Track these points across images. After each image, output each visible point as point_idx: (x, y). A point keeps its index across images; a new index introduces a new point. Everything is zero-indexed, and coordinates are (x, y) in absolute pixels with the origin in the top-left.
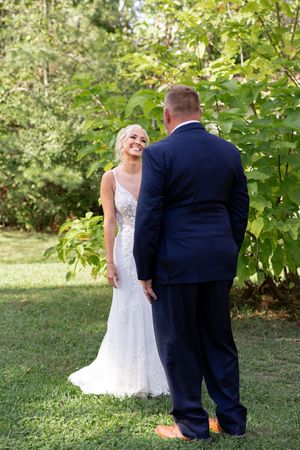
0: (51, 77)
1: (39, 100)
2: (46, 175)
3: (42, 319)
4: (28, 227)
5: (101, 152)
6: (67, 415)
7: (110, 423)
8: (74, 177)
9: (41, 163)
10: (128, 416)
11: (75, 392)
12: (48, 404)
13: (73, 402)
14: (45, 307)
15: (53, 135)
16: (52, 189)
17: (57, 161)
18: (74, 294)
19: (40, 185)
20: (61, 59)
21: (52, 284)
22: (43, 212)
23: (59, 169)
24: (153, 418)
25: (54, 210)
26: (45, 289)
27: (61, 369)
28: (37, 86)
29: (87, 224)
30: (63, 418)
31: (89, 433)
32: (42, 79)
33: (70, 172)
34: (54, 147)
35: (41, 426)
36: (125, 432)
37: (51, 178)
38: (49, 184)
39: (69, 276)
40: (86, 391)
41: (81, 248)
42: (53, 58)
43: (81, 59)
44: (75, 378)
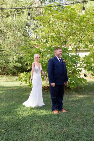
0: (15, 45)
1: (12, 50)
2: (14, 64)
3: (16, 93)
4: (11, 74)
5: (27, 60)
6: (23, 111)
7: (32, 112)
8: (20, 65)
9: (13, 62)
10: (35, 111)
11: (24, 106)
12: (19, 109)
13: (24, 108)
14: (16, 90)
15: (15, 57)
16: (15, 67)
17: (16, 62)
18: (22, 88)
19: (13, 66)
20: (17, 42)
21: (17, 85)
22: (14, 72)
23: (17, 63)
24: (40, 111)
25: (16, 71)
26: (16, 87)
27: (21, 102)
28: (12, 47)
29: (24, 74)
30: (23, 112)
31: (28, 114)
32: (13, 46)
33: (19, 64)
34: (16, 59)
35: (19, 113)
36: (35, 114)
37: (15, 65)
38: (15, 66)
39: (21, 84)
40: (26, 106)
41: (23, 79)
42: (15, 42)
43: (20, 42)
44: (24, 104)
